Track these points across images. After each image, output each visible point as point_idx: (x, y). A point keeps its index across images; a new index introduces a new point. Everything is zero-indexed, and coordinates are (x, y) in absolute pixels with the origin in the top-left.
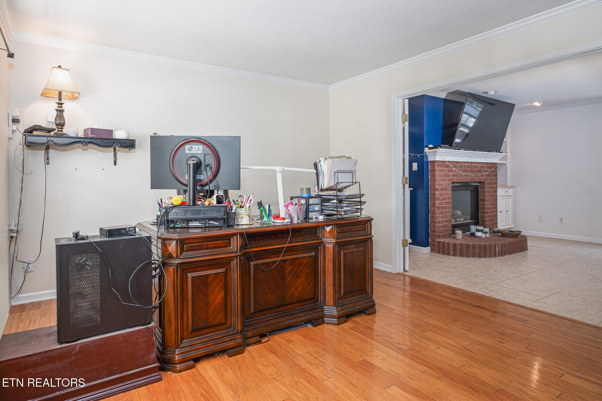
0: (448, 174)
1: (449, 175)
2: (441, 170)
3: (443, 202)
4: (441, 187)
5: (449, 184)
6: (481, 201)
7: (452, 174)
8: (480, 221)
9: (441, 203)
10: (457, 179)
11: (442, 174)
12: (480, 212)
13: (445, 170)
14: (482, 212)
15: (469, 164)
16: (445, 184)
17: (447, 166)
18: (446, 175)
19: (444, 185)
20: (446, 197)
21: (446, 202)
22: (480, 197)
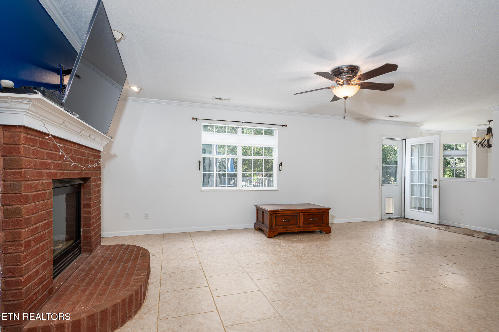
0: (47, 162)
1: (49, 164)
2: (35, 153)
3: (37, 227)
4: (33, 193)
5: (48, 184)
6: (84, 207)
7: (54, 163)
8: (82, 238)
9: (34, 231)
10: (61, 174)
11: (36, 161)
12: (82, 225)
13: (42, 152)
14: (85, 225)
15: (76, 148)
16: (42, 184)
17: (44, 145)
18: (44, 166)
19: (40, 188)
20: (42, 214)
21: (44, 224)
22: (83, 202)
